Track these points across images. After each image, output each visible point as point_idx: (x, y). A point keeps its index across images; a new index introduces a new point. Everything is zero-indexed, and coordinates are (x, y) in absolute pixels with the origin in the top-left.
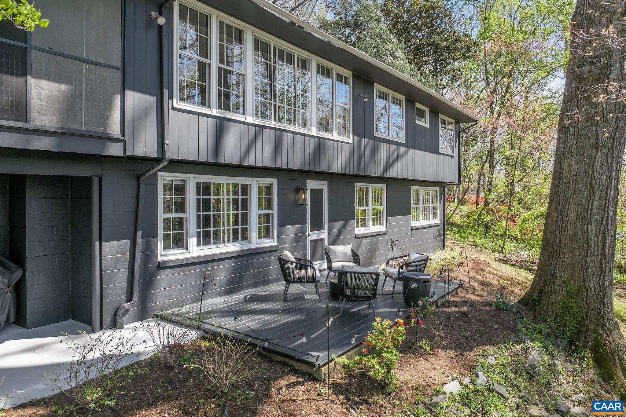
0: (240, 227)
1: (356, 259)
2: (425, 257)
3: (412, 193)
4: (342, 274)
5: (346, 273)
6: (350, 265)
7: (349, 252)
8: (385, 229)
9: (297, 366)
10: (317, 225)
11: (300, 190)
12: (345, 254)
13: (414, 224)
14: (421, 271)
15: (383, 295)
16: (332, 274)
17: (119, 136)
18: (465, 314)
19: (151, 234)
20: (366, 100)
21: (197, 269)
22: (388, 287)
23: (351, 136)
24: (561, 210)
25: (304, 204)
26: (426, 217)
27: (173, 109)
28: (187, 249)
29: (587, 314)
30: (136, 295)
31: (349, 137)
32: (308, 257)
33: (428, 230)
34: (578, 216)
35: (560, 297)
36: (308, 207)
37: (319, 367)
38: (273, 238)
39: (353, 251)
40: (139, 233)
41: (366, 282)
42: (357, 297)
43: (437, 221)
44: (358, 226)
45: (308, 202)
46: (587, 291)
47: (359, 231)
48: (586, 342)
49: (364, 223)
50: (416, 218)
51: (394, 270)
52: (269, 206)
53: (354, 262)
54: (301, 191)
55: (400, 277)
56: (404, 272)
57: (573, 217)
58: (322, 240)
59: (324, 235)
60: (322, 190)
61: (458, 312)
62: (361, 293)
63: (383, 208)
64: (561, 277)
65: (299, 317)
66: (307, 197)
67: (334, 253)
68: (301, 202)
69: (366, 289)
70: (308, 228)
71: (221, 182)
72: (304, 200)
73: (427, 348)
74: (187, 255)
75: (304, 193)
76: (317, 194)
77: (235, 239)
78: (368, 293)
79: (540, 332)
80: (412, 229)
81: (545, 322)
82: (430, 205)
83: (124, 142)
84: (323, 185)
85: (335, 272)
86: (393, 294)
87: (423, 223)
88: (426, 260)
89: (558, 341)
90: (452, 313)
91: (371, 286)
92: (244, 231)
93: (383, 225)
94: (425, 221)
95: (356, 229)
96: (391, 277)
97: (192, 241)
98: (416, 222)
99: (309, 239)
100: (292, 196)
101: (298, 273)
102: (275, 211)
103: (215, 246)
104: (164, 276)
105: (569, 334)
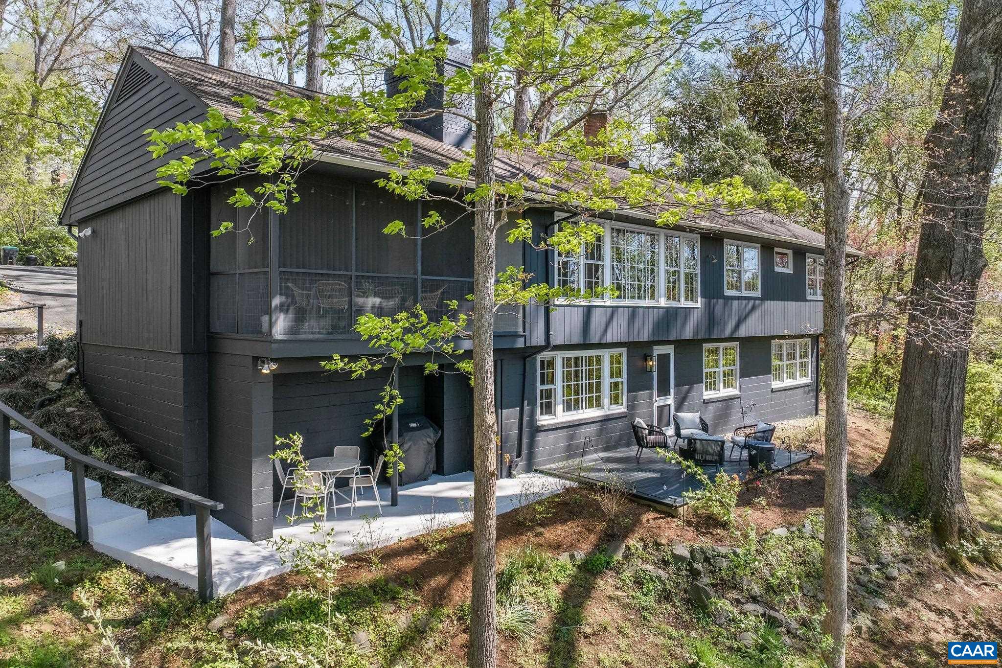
0: (594, 395)
1: (705, 427)
2: (772, 427)
3: (773, 347)
4: (691, 441)
5: (696, 440)
6: (698, 433)
7: (698, 420)
8: (738, 393)
9: (658, 507)
10: (664, 391)
11: (646, 357)
12: (693, 421)
13: (776, 385)
14: (768, 440)
15: (731, 462)
16: (680, 441)
17: (522, 333)
18: (809, 482)
19: (533, 403)
20: (715, 261)
21: (563, 433)
22: (736, 455)
23: (699, 299)
24: (908, 386)
25: (651, 371)
26: (791, 376)
27: (555, 305)
28: (555, 415)
29: (930, 486)
30: (524, 452)
31: (697, 302)
32: (655, 424)
33: (795, 391)
34: (924, 392)
35: (905, 470)
36: (655, 374)
37: (676, 507)
38: (622, 404)
39: (701, 419)
40: (526, 402)
41: (712, 449)
42: (705, 461)
43: (807, 380)
44: (706, 390)
45: (655, 369)
46: (931, 464)
47: (708, 395)
48: (927, 513)
49: (712, 386)
50: (779, 378)
51: (741, 439)
52: (619, 374)
53: (703, 430)
54: (649, 359)
55: (746, 446)
56: (751, 441)
57: (919, 393)
58: (669, 405)
59: (670, 400)
60: (667, 356)
61: (803, 481)
62: (708, 458)
63: (737, 368)
64: (907, 451)
65: (655, 475)
66: (653, 363)
67: (683, 420)
68: (649, 369)
69: (713, 455)
70: (655, 393)
71: (580, 355)
72: (652, 366)
73: (764, 503)
74: (556, 421)
75: (652, 360)
76: (663, 360)
77: (591, 406)
78: (715, 458)
79: (881, 502)
80: (772, 391)
81: (890, 492)
82: (798, 361)
83: (525, 336)
84: (670, 350)
85: (684, 438)
86: (740, 461)
87: (788, 382)
88: (773, 430)
89: (900, 511)
90: (795, 480)
91: (717, 451)
92: (598, 398)
93: (736, 388)
94: (791, 380)
95: (705, 393)
96: (738, 445)
97: (560, 408)
98: (778, 382)
99: (656, 404)
100: (640, 363)
101: (650, 438)
102: (624, 379)
103: (575, 412)
104: (541, 438)
105: (912, 505)
